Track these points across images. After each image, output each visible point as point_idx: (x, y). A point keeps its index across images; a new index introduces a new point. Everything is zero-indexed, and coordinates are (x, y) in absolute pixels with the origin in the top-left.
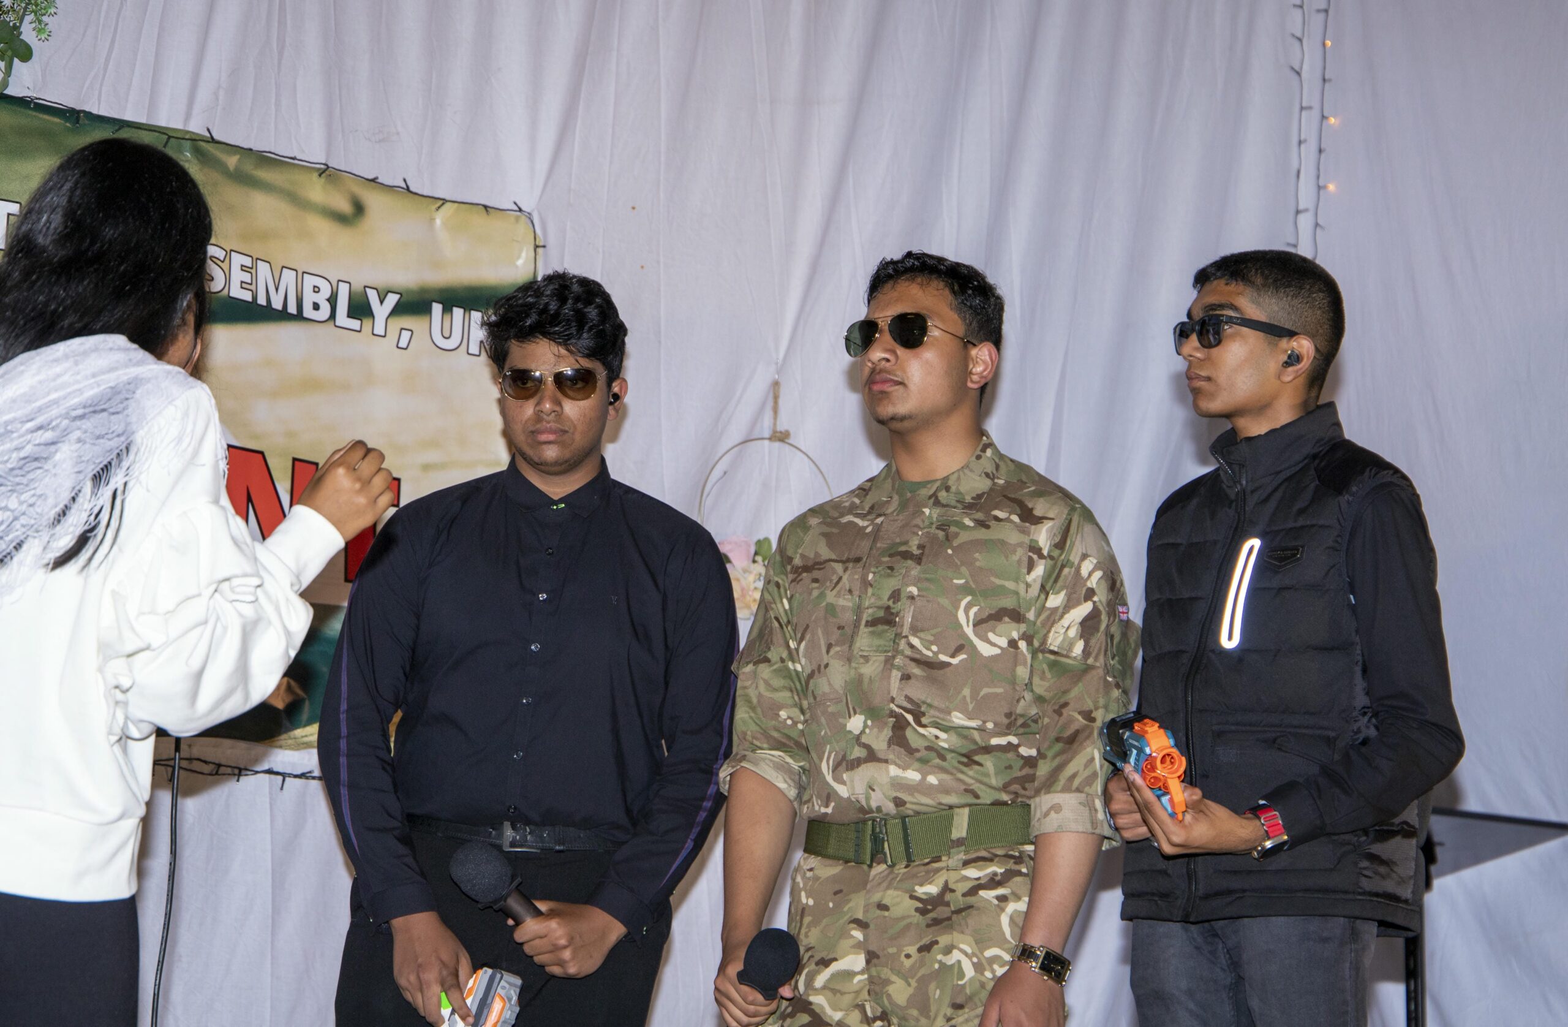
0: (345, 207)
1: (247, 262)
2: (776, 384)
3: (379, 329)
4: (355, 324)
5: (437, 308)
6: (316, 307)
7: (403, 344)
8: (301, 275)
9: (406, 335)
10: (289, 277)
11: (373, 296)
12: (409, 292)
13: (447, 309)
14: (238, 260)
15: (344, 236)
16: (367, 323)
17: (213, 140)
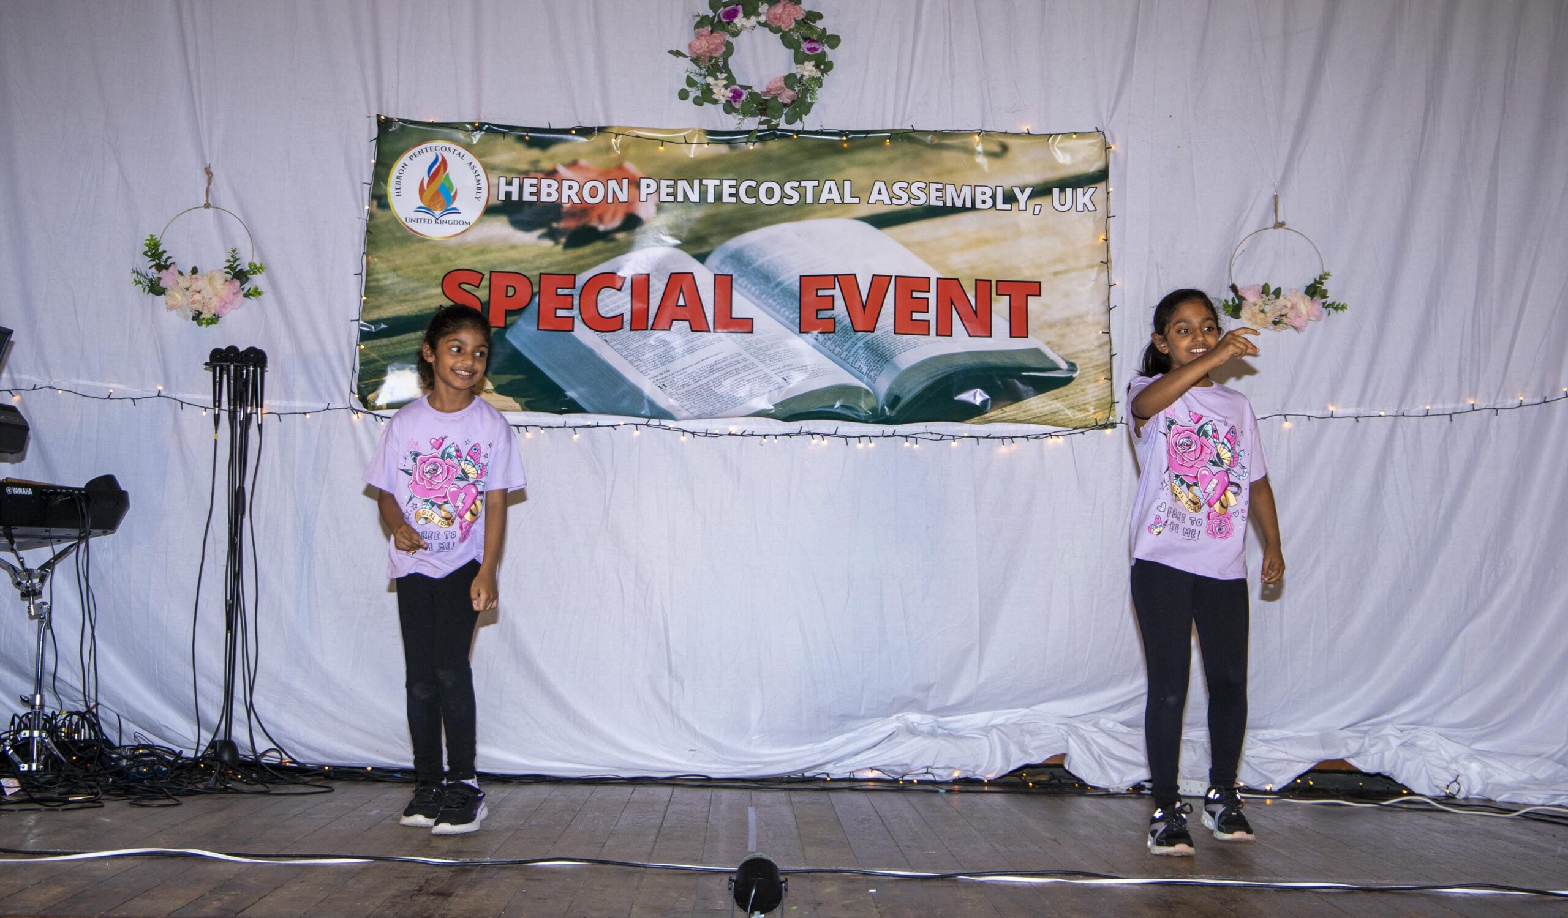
0: (997, 149)
1: (940, 186)
2: (1276, 197)
3: (1022, 206)
4: (1008, 207)
5: (1056, 191)
6: (984, 202)
7: (1036, 212)
8: (973, 188)
9: (1038, 208)
10: (966, 191)
11: (1017, 191)
12: (1038, 185)
13: (1062, 190)
14: (933, 187)
15: (998, 163)
16: (1015, 206)
17: (914, 131)
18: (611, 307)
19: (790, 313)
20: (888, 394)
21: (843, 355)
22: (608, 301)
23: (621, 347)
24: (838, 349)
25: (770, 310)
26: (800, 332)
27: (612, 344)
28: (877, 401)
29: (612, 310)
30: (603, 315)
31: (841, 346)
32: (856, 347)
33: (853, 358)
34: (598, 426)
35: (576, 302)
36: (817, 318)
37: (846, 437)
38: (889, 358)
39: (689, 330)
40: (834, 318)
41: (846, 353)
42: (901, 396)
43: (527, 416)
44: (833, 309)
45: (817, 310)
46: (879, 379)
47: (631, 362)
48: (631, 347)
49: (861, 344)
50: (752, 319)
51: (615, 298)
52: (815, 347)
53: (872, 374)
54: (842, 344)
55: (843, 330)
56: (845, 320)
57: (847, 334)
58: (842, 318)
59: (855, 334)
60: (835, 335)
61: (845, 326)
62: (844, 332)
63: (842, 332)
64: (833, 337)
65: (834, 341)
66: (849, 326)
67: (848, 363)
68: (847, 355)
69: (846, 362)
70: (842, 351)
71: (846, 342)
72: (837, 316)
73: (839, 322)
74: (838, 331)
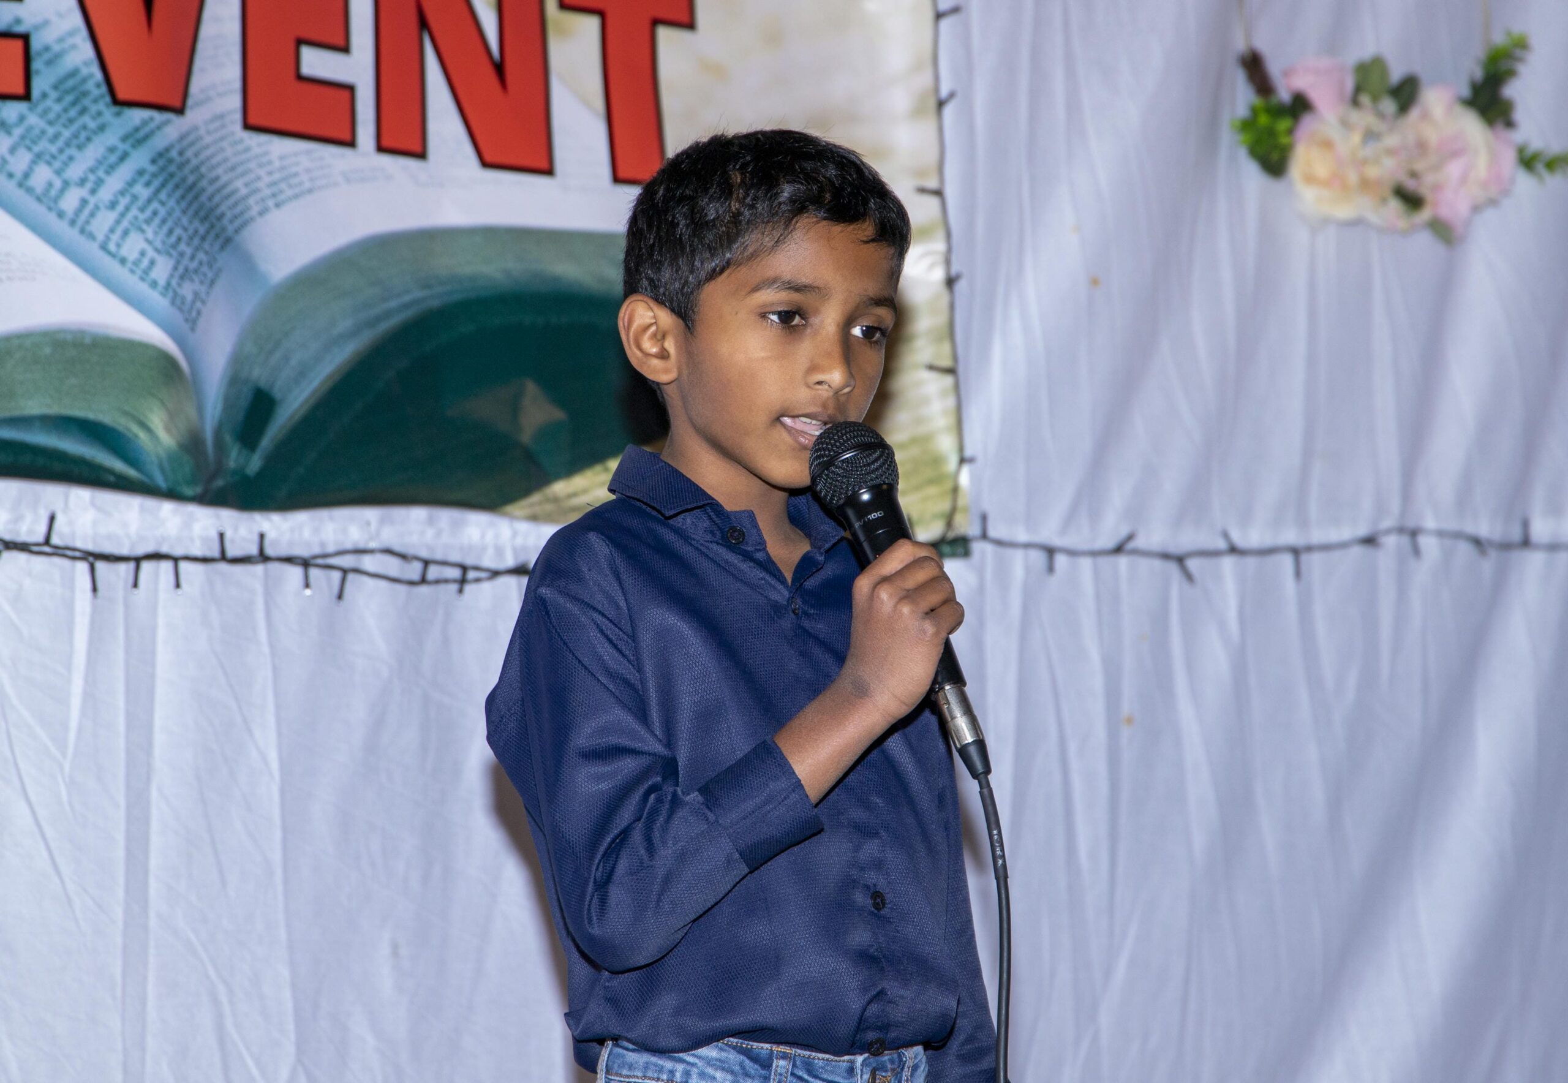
20: (235, 381)
21: (70, 201)
24: (42, 175)
31: (60, 161)
33: (111, 216)
37: (92, 557)
38: (231, 230)
40: (25, 38)
41: (83, 192)
46: (205, 314)
49: (140, 158)
53: (187, 290)
54: (61, 151)
55: (67, 92)
56: (74, 47)
57: (83, 111)
58: (61, 40)
59: (118, 114)
60: (31, 109)
61: (73, 73)
62: (69, 98)
63: (59, 100)
64: (22, 119)
65: (23, 137)
66: (91, 76)
67: (91, 236)
68: (84, 202)
69: (82, 231)
70: (66, 184)
71: (80, 147)
72: (37, 28)
73: (46, 56)
74: (44, 95)
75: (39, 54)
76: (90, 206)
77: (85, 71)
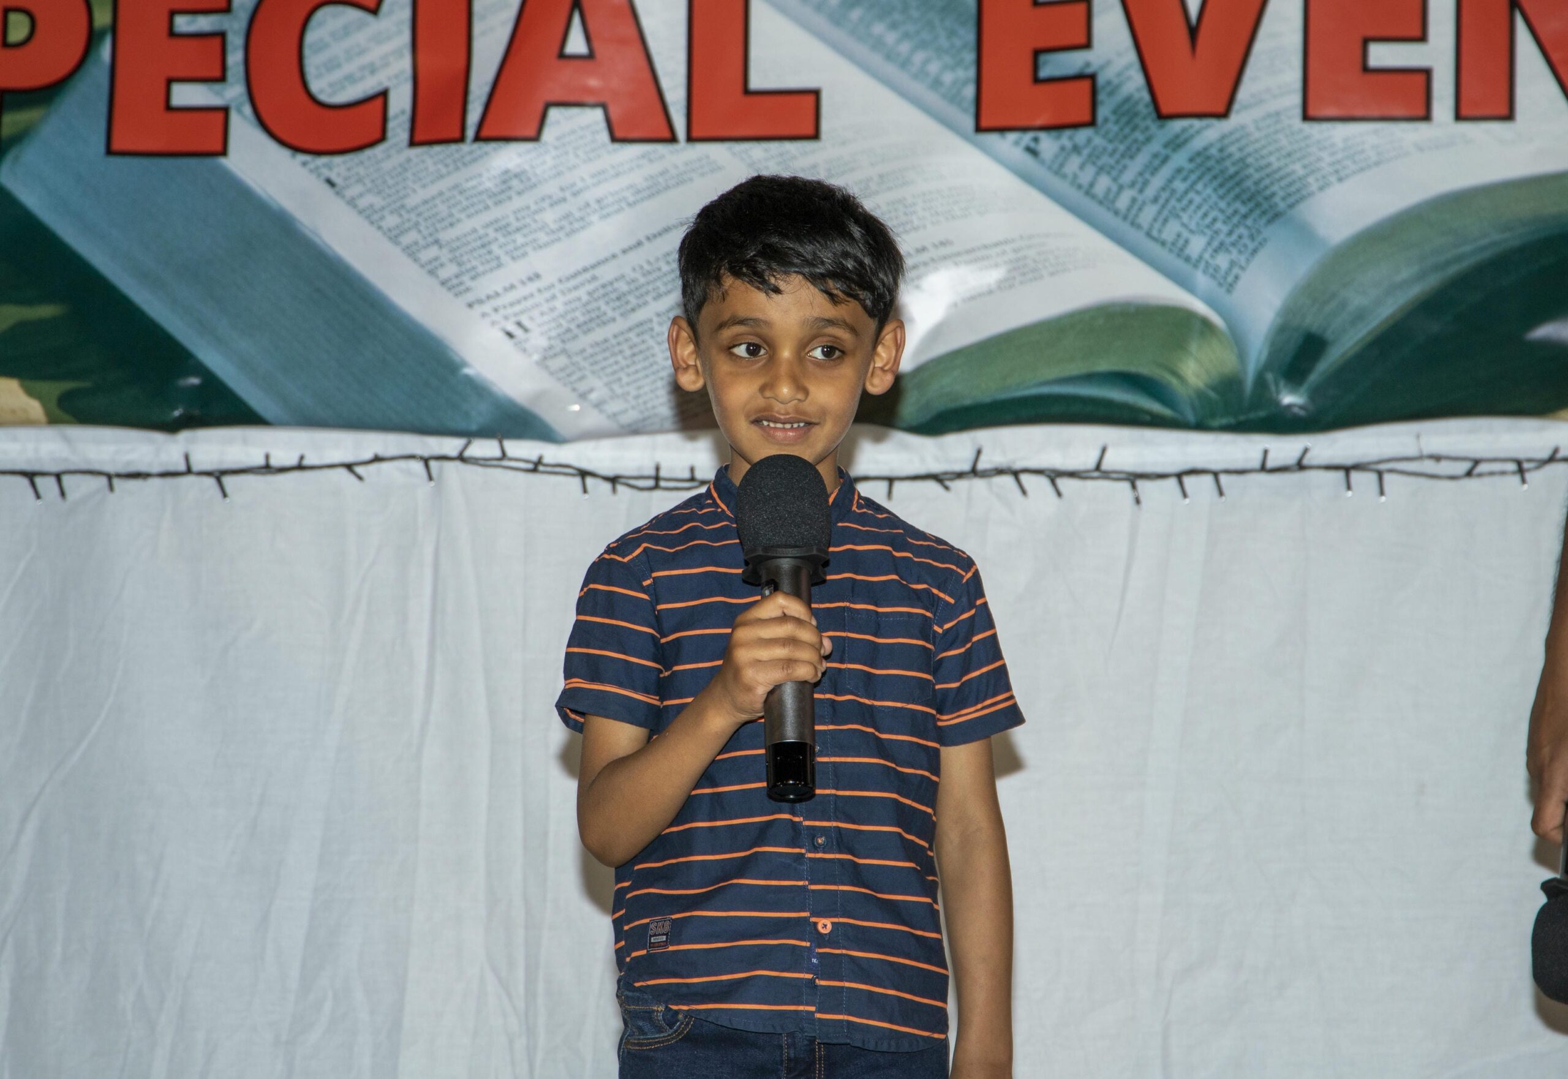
18: (348, 68)
19: (946, 67)
20: (1282, 329)
21: (1123, 202)
22: (337, 49)
23: (377, 201)
24: (1104, 183)
25: (876, 60)
26: (979, 129)
27: (350, 193)
28: (1242, 356)
29: (351, 79)
30: (323, 98)
31: (1114, 171)
32: (1166, 172)
33: (1154, 209)
34: (300, 467)
35: (235, 58)
36: (1037, 80)
37: (1133, 478)
38: (1282, 206)
39: (605, 136)
40: (1092, 77)
41: (1133, 192)
42: (1329, 335)
43: (67, 440)
44: (1087, 45)
45: (1037, 53)
46: (1245, 277)
47: (411, 251)
48: (411, 202)
49: (1180, 159)
50: (816, 93)
51: (360, 38)
52: (1028, 178)
53: (1222, 261)
54: (1118, 162)
55: (1123, 114)
56: (1129, 78)
57: (1135, 128)
58: (1119, 75)
59: (1162, 127)
60: (1097, 133)
61: (1128, 99)
62: (1124, 120)
63: (1117, 122)
64: (1089, 141)
65: (1090, 156)
66: (1141, 99)
67: (1139, 227)
68: (1134, 200)
69: (1133, 224)
70: (1121, 188)
71: (1132, 157)
72: (1102, 67)
73: (1108, 89)
74: (1106, 120)
75: (1104, 87)
76: (1140, 202)
77: (1137, 96)
